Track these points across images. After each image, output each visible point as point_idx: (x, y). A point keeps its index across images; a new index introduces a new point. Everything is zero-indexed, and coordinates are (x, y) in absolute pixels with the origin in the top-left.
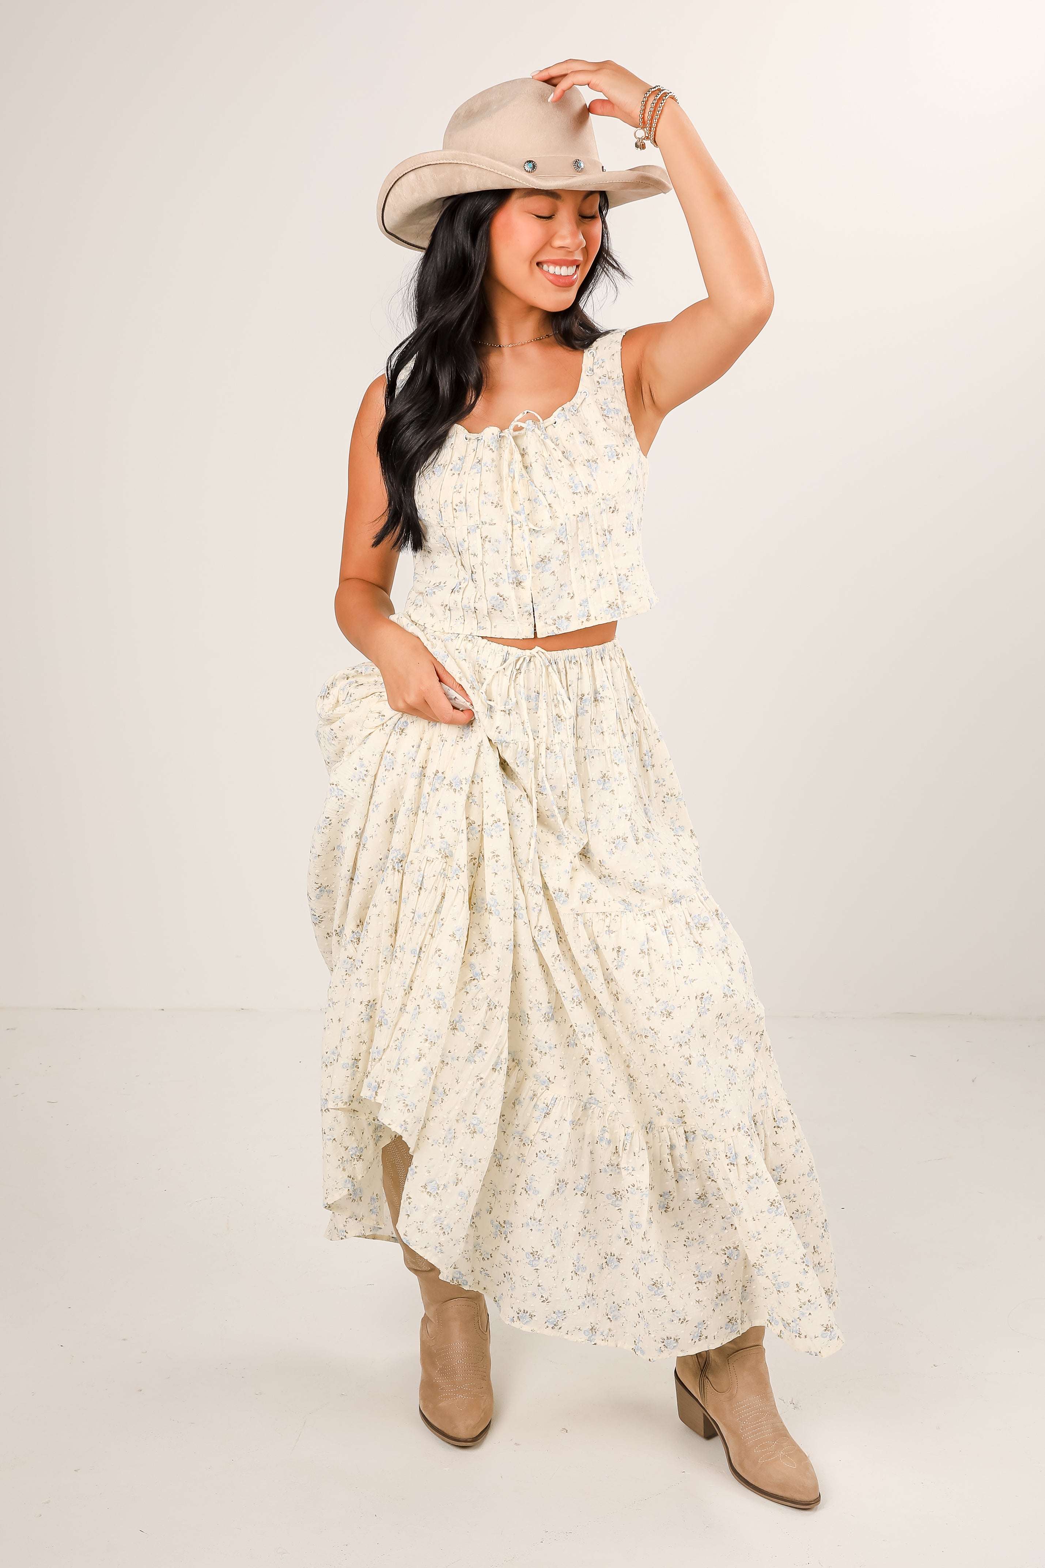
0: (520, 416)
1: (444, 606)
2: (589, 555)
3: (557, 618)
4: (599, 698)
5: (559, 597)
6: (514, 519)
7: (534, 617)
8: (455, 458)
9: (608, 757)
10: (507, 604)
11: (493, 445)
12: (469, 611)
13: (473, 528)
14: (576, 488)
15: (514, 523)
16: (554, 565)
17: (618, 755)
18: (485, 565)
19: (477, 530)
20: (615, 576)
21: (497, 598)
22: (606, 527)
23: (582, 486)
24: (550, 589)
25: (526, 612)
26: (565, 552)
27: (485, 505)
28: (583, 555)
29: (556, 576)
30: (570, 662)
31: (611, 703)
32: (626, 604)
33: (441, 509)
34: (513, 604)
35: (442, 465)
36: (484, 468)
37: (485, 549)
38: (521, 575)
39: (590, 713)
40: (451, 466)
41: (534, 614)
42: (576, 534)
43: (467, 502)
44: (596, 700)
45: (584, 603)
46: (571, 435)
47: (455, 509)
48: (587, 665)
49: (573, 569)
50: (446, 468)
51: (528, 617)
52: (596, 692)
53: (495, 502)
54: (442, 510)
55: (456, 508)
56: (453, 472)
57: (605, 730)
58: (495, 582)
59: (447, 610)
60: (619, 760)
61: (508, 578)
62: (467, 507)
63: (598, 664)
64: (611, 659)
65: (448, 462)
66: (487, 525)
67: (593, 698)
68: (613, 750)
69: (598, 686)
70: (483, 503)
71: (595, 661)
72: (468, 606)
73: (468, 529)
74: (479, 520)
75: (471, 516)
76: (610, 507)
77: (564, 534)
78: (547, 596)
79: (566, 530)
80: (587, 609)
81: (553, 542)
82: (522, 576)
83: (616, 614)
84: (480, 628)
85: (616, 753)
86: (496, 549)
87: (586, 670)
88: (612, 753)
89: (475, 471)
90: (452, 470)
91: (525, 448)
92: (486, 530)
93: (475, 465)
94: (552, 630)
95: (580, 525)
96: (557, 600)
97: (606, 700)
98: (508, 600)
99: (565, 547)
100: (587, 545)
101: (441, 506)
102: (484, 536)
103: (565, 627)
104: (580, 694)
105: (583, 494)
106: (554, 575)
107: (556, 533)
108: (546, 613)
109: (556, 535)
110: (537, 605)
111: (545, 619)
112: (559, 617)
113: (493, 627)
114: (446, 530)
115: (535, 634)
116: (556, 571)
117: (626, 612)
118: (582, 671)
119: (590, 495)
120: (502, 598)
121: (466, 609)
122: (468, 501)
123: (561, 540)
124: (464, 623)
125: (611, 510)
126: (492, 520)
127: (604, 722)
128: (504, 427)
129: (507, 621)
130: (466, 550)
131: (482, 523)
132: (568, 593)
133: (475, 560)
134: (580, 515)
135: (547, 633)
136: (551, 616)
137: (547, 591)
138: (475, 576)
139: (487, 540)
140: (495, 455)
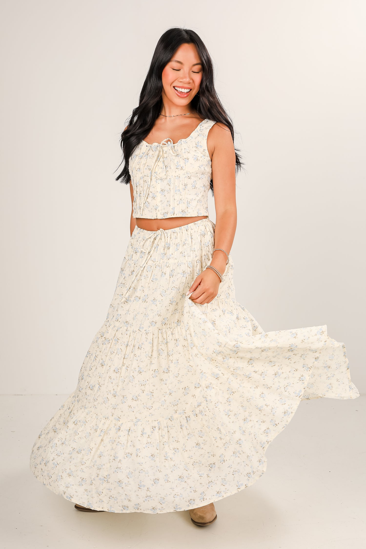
0: (165, 140)
2: (178, 191)
4: (184, 244)
8: (141, 153)
9: (186, 265)
11: (154, 149)
13: (142, 177)
14: (178, 166)
16: (165, 193)
20: (186, 201)
22: (186, 183)
23: (180, 167)
25: (155, 208)
26: (170, 189)
27: (147, 170)
28: (176, 191)
32: (188, 212)
36: (149, 157)
37: (145, 185)
39: (180, 250)
40: (139, 156)
41: (157, 210)
42: (174, 183)
45: (173, 208)
46: (182, 150)
47: (137, 171)
49: (172, 196)
50: (137, 156)
53: (150, 169)
54: (133, 170)
57: (186, 255)
60: (190, 266)
61: (151, 195)
62: (140, 170)
65: (139, 154)
67: (181, 244)
68: (188, 262)
69: (184, 240)
72: (139, 206)
75: (141, 173)
76: (188, 177)
77: (170, 182)
78: (162, 204)
80: (174, 211)
81: (166, 184)
82: (155, 195)
83: (184, 215)
84: (142, 215)
88: (188, 264)
89: (145, 157)
92: (146, 178)
94: (162, 217)
96: (165, 206)
98: (150, 204)
99: (170, 187)
100: (178, 188)
105: (180, 169)
106: (165, 196)
107: (168, 181)
108: (161, 210)
110: (158, 206)
111: (161, 212)
112: (165, 213)
115: (157, 217)
117: (188, 215)
119: (182, 170)
120: (148, 203)
121: (138, 208)
123: (169, 184)
124: (137, 214)
125: (189, 178)
126: (148, 175)
127: (185, 252)
128: (160, 143)
129: (150, 212)
130: (139, 185)
131: (145, 176)
132: (169, 204)
133: (141, 189)
134: (177, 176)
135: (160, 217)
136: (163, 212)
137: (162, 202)
138: (141, 195)
139: (146, 182)
140: (153, 153)
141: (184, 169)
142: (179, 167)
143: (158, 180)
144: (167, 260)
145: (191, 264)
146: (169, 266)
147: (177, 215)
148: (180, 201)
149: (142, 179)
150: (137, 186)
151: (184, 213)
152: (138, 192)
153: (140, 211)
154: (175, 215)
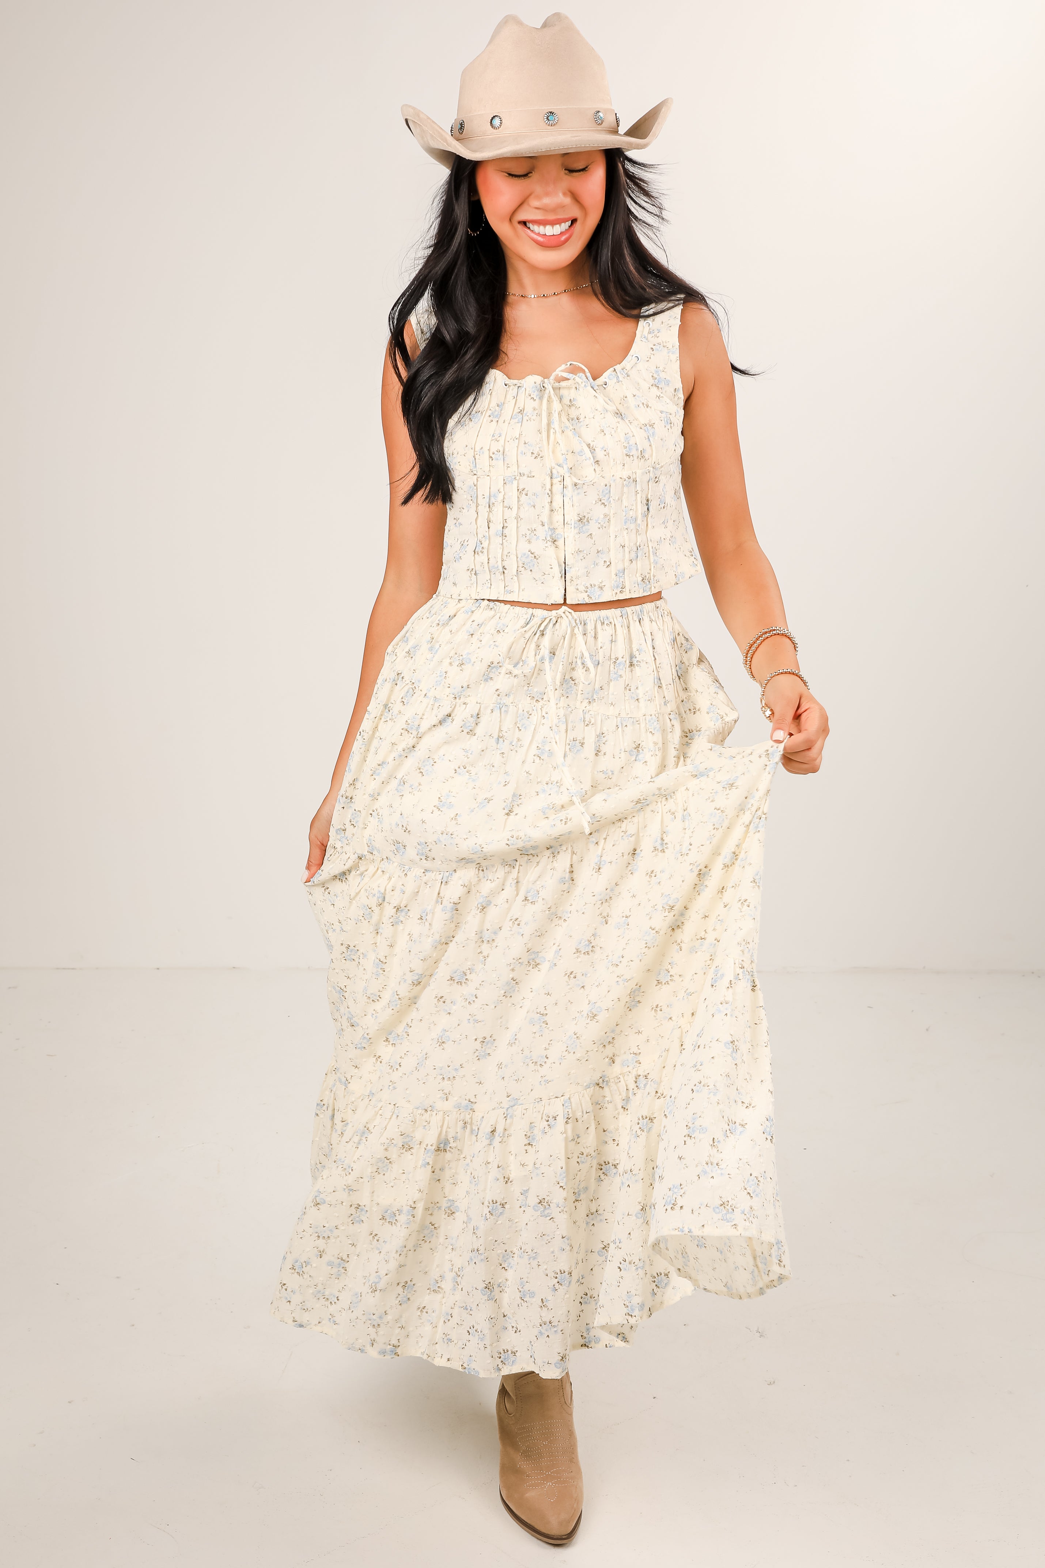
0: (563, 367)
1: (470, 570)
2: (631, 523)
3: (589, 586)
4: (635, 662)
5: (594, 564)
6: (554, 471)
7: (565, 580)
8: (493, 404)
9: (643, 725)
10: (538, 563)
11: (535, 394)
12: (497, 573)
13: (509, 479)
14: (630, 450)
15: (554, 476)
16: (592, 527)
17: (653, 723)
18: (519, 519)
19: (514, 482)
21: (528, 555)
22: (649, 496)
23: (637, 450)
24: (585, 552)
25: (558, 573)
26: (606, 515)
27: (525, 455)
28: (625, 523)
29: (594, 540)
30: (603, 623)
31: (648, 668)
33: (476, 455)
35: (480, 412)
36: (525, 418)
37: (520, 503)
38: (556, 534)
39: (624, 678)
40: (489, 413)
41: (565, 578)
42: (620, 499)
43: (505, 452)
44: (631, 665)
45: (620, 573)
46: (625, 399)
47: (491, 457)
48: (622, 626)
49: (613, 537)
50: (484, 414)
51: (559, 579)
52: (632, 657)
53: (535, 453)
54: (477, 457)
55: (493, 456)
56: (491, 418)
57: (640, 697)
58: (527, 538)
59: (473, 575)
60: (654, 729)
62: (505, 456)
63: (635, 627)
64: (651, 621)
65: (486, 407)
66: (525, 477)
67: (628, 662)
68: (648, 718)
69: (635, 650)
70: (522, 453)
71: (631, 622)
72: (496, 566)
73: (504, 480)
74: (516, 471)
75: (508, 466)
77: (607, 496)
78: (581, 560)
79: (610, 492)
80: (622, 580)
81: (594, 502)
82: (558, 534)
84: (508, 592)
85: (652, 722)
86: (532, 504)
87: (621, 633)
88: (647, 722)
89: (516, 420)
90: (490, 416)
91: (572, 399)
92: (524, 482)
93: (516, 415)
94: (582, 598)
95: (625, 489)
96: (591, 567)
97: (643, 664)
98: (539, 558)
99: (606, 510)
100: (631, 513)
101: (476, 453)
102: (521, 488)
103: (597, 597)
104: (613, 657)
105: (635, 458)
106: (591, 538)
107: (598, 493)
108: (578, 578)
109: (598, 495)
110: (569, 567)
111: (577, 585)
112: (591, 585)
113: (521, 590)
114: (479, 479)
115: (565, 599)
116: (594, 534)
118: (617, 633)
119: (643, 460)
120: (533, 556)
121: (493, 570)
122: (506, 450)
123: (603, 501)
124: (490, 588)
126: (530, 472)
127: (640, 688)
128: (546, 376)
129: (537, 584)
130: (499, 502)
131: (521, 474)
132: (604, 561)
133: (507, 512)
134: (627, 479)
135: (577, 600)
136: (583, 583)
137: (581, 554)
138: (506, 531)
139: (524, 492)
140: (536, 404)
142: (634, 452)
144: (586, 702)
145: (655, 723)
146: (593, 721)
147: (632, 591)
148: (636, 550)
149: (512, 482)
150: (491, 504)
151: (648, 583)
152: (492, 522)
153: (503, 579)
154: (624, 593)
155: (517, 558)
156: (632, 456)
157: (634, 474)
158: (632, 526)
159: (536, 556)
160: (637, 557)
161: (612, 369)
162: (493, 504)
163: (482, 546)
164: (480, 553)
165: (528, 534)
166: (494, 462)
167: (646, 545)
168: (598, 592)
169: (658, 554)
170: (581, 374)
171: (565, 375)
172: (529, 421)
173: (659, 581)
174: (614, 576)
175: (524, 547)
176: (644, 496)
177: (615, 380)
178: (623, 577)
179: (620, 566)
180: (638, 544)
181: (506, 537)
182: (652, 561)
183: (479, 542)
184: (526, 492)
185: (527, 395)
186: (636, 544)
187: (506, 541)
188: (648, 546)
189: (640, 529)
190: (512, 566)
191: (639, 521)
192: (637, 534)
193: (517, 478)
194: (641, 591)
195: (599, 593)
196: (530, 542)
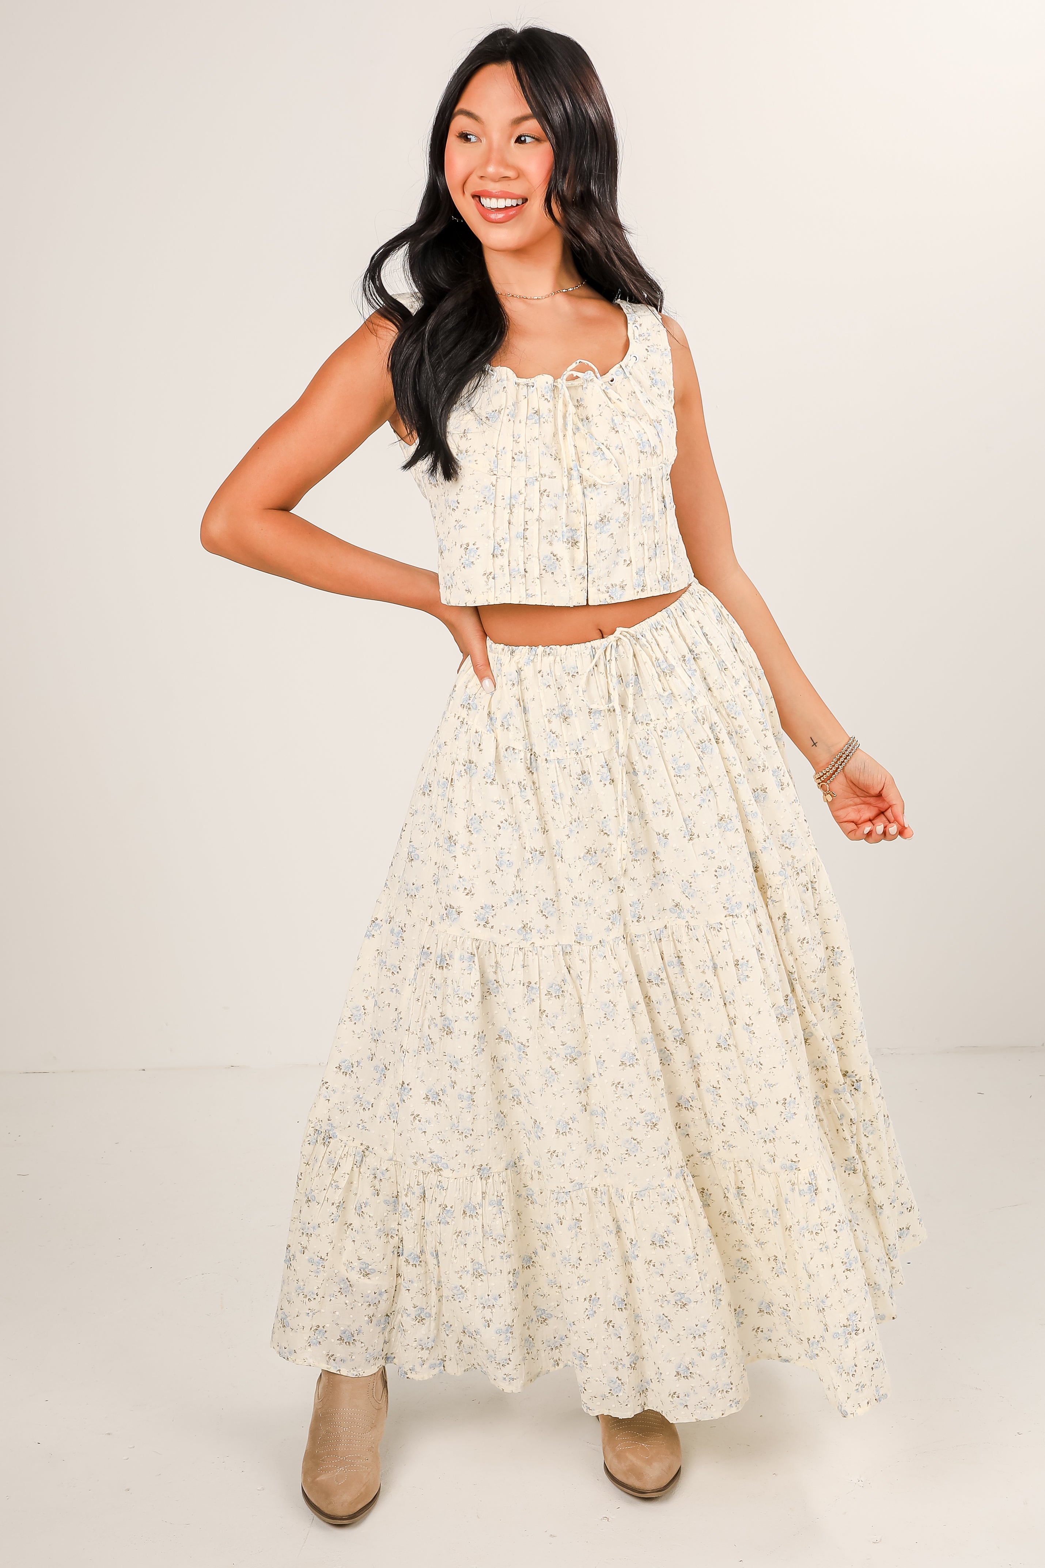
0: (574, 365)
1: (487, 575)
2: (649, 520)
3: (610, 586)
5: (615, 563)
7: (588, 582)
10: (560, 566)
11: (548, 394)
12: (518, 576)
13: (531, 480)
14: (644, 447)
16: (613, 527)
18: (541, 521)
19: (535, 483)
21: (550, 558)
23: (649, 446)
24: (607, 552)
25: (580, 575)
26: (625, 514)
27: (545, 456)
28: (643, 520)
29: (614, 539)
33: (498, 455)
34: (566, 564)
36: (542, 420)
37: (542, 504)
38: (578, 535)
41: (587, 579)
42: (638, 497)
43: (527, 453)
45: (641, 572)
47: (513, 458)
49: (632, 535)
50: (502, 413)
51: (581, 581)
53: (553, 454)
54: (496, 457)
55: (515, 457)
58: (549, 540)
59: (491, 579)
61: (563, 536)
62: (525, 457)
65: (504, 406)
66: (546, 478)
70: (543, 454)
73: (525, 481)
74: (538, 472)
75: (530, 467)
77: (626, 494)
78: (603, 560)
79: (628, 490)
80: (642, 578)
81: (614, 501)
84: (529, 596)
86: (554, 505)
90: (508, 415)
91: (579, 399)
92: (546, 483)
93: (531, 416)
94: (604, 598)
95: (642, 487)
96: (612, 567)
98: (561, 561)
99: (626, 509)
100: (648, 510)
101: (496, 453)
102: (542, 489)
103: (619, 596)
105: (649, 454)
106: (612, 537)
107: (618, 492)
108: (599, 579)
109: (618, 494)
110: (592, 568)
111: (598, 585)
112: (612, 585)
113: (543, 594)
115: (587, 601)
116: (615, 533)
120: (555, 558)
121: (514, 573)
122: (527, 451)
123: (622, 500)
124: (510, 592)
126: (552, 473)
128: (558, 375)
129: (558, 587)
130: (520, 504)
131: (542, 475)
132: (624, 560)
133: (529, 515)
134: (643, 476)
135: (599, 601)
136: (604, 583)
137: (603, 555)
138: (527, 533)
139: (545, 494)
140: (550, 405)
141: (659, 453)
142: (647, 449)
143: (588, 488)
148: (655, 547)
149: (533, 484)
150: (512, 506)
151: (667, 581)
152: (512, 524)
153: (524, 582)
154: (646, 591)
155: (539, 560)
156: (646, 452)
157: (649, 471)
158: (650, 524)
159: (559, 558)
160: (656, 555)
161: (618, 365)
162: (514, 505)
163: (501, 548)
164: (499, 556)
165: (549, 536)
166: (515, 463)
167: (665, 543)
168: (619, 591)
169: (676, 552)
170: (589, 371)
171: (575, 374)
172: (546, 423)
173: (677, 580)
174: (635, 574)
175: (546, 550)
176: (660, 493)
177: (622, 376)
178: (643, 576)
179: (641, 566)
180: (656, 541)
181: (527, 539)
182: (671, 559)
183: (497, 545)
184: (548, 493)
185: (540, 395)
186: (654, 541)
187: (527, 543)
188: (667, 544)
189: (657, 527)
190: (534, 569)
191: (656, 518)
192: (654, 531)
193: (539, 479)
194: (662, 588)
195: (620, 593)
196: (551, 544)
